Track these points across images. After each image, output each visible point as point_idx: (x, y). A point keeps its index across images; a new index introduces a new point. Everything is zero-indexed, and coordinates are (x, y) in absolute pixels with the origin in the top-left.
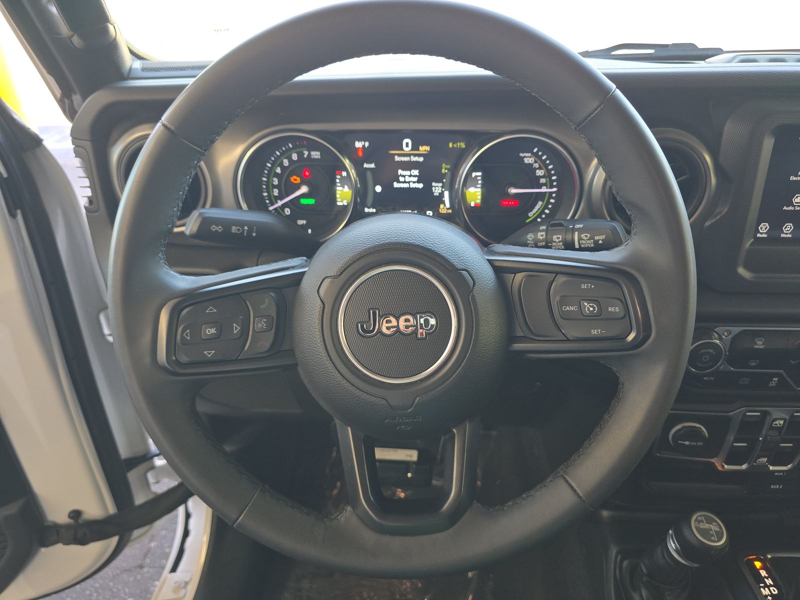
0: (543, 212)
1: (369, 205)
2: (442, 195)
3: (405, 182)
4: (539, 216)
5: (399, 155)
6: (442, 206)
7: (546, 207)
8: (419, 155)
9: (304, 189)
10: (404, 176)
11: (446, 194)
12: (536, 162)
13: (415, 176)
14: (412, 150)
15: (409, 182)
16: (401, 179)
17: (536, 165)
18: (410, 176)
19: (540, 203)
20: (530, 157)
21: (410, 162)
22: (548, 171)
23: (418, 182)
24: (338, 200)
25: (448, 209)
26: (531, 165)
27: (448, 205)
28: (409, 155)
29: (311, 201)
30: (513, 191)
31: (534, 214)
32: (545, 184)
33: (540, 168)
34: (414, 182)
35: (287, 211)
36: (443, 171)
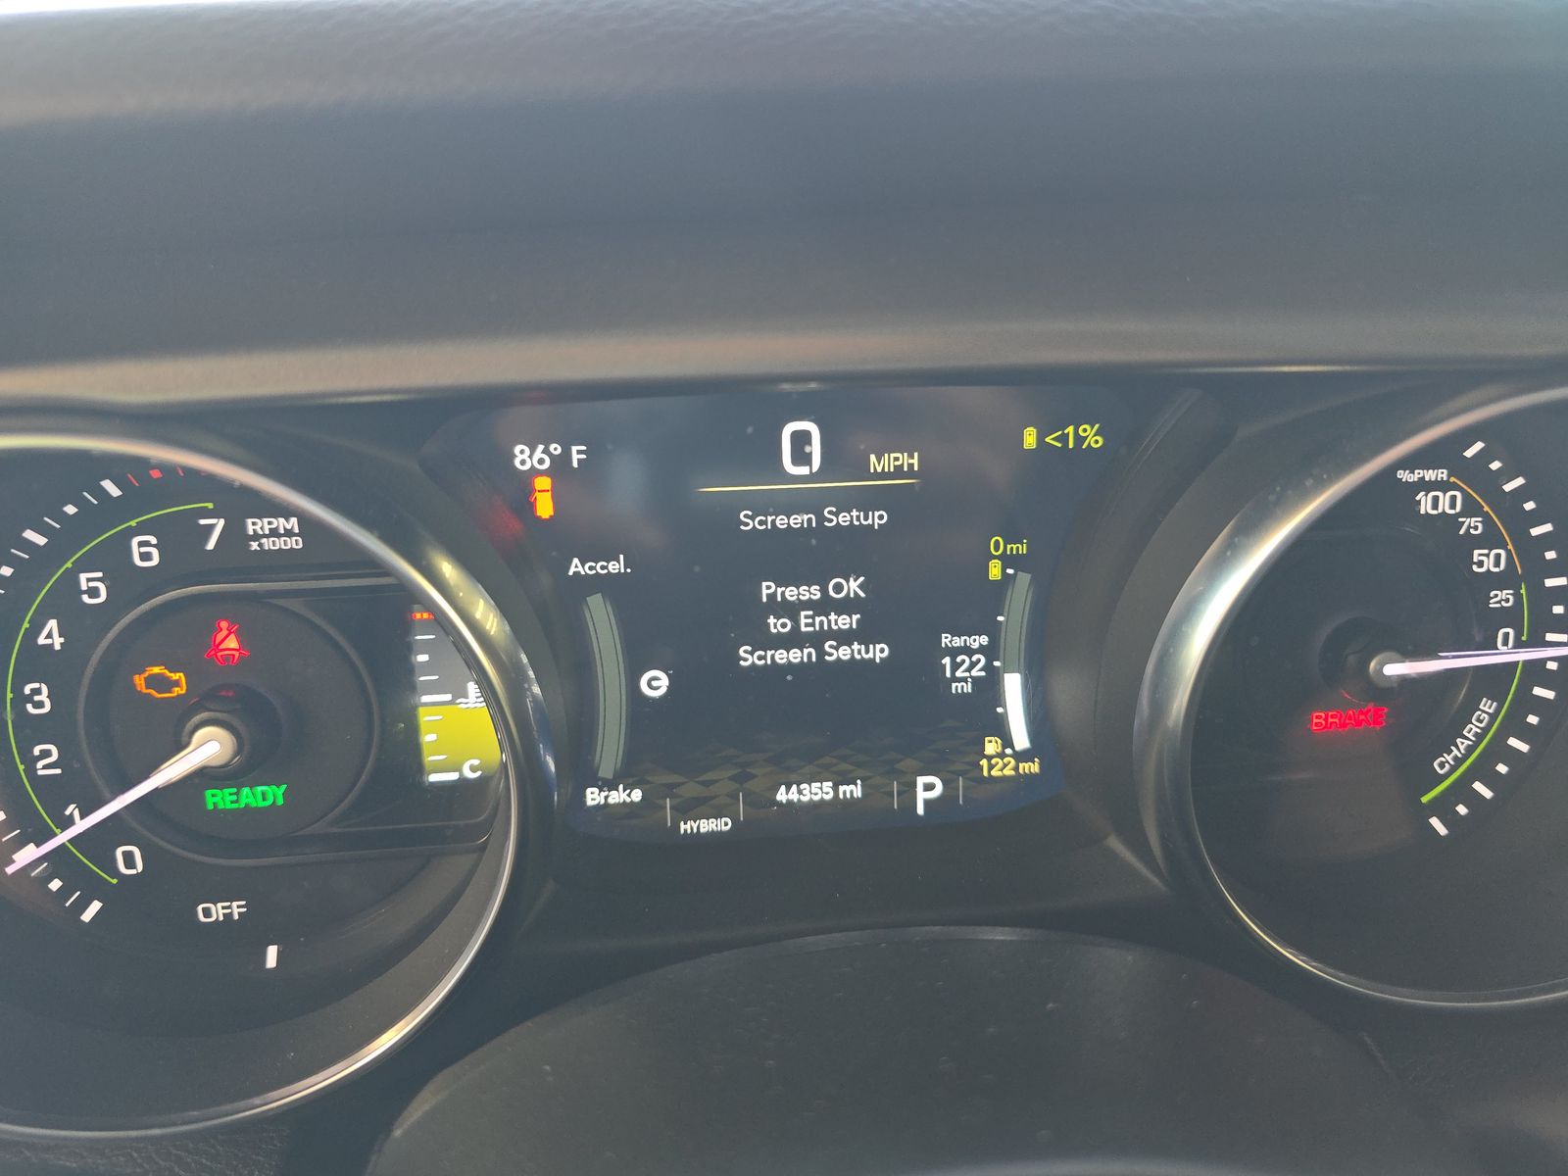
0: (1498, 750)
1: (606, 771)
2: (989, 688)
3: (794, 640)
4: (1482, 770)
5: (762, 505)
6: (992, 746)
7: (1514, 725)
8: (867, 501)
9: (209, 747)
10: (791, 610)
11: (1013, 685)
12: (1471, 509)
13: (845, 606)
14: (827, 471)
15: (817, 640)
16: (777, 625)
17: (1474, 525)
18: (823, 606)
19: (1487, 706)
20: (1444, 486)
21: (820, 531)
22: (1530, 549)
23: (863, 635)
24: (430, 758)
25: (1021, 757)
26: (1450, 522)
27: (1021, 740)
28: (811, 503)
29: (267, 795)
30: (1395, 669)
31: (1459, 761)
32: (1511, 617)
33: (1490, 540)
34: (844, 638)
35: (129, 860)
36: (995, 571)
